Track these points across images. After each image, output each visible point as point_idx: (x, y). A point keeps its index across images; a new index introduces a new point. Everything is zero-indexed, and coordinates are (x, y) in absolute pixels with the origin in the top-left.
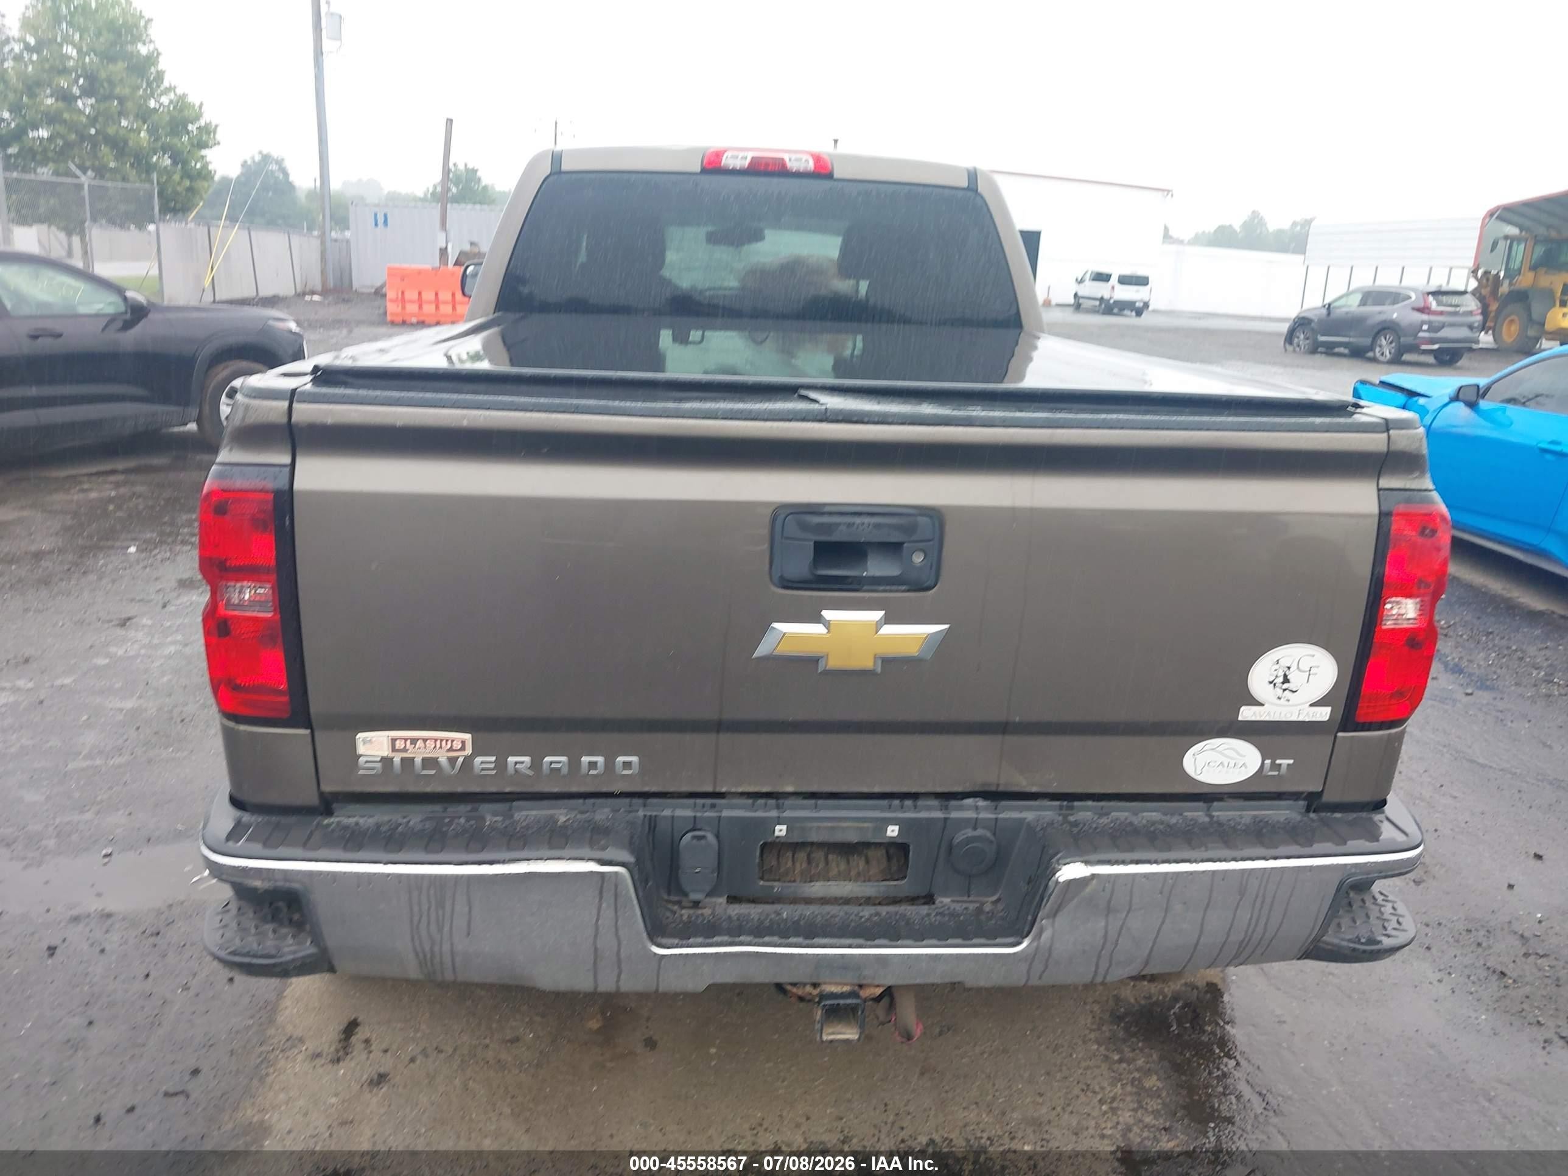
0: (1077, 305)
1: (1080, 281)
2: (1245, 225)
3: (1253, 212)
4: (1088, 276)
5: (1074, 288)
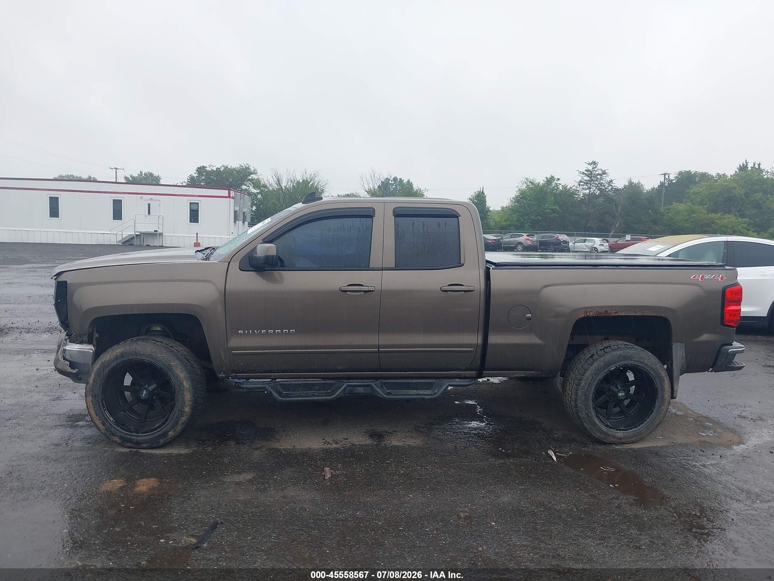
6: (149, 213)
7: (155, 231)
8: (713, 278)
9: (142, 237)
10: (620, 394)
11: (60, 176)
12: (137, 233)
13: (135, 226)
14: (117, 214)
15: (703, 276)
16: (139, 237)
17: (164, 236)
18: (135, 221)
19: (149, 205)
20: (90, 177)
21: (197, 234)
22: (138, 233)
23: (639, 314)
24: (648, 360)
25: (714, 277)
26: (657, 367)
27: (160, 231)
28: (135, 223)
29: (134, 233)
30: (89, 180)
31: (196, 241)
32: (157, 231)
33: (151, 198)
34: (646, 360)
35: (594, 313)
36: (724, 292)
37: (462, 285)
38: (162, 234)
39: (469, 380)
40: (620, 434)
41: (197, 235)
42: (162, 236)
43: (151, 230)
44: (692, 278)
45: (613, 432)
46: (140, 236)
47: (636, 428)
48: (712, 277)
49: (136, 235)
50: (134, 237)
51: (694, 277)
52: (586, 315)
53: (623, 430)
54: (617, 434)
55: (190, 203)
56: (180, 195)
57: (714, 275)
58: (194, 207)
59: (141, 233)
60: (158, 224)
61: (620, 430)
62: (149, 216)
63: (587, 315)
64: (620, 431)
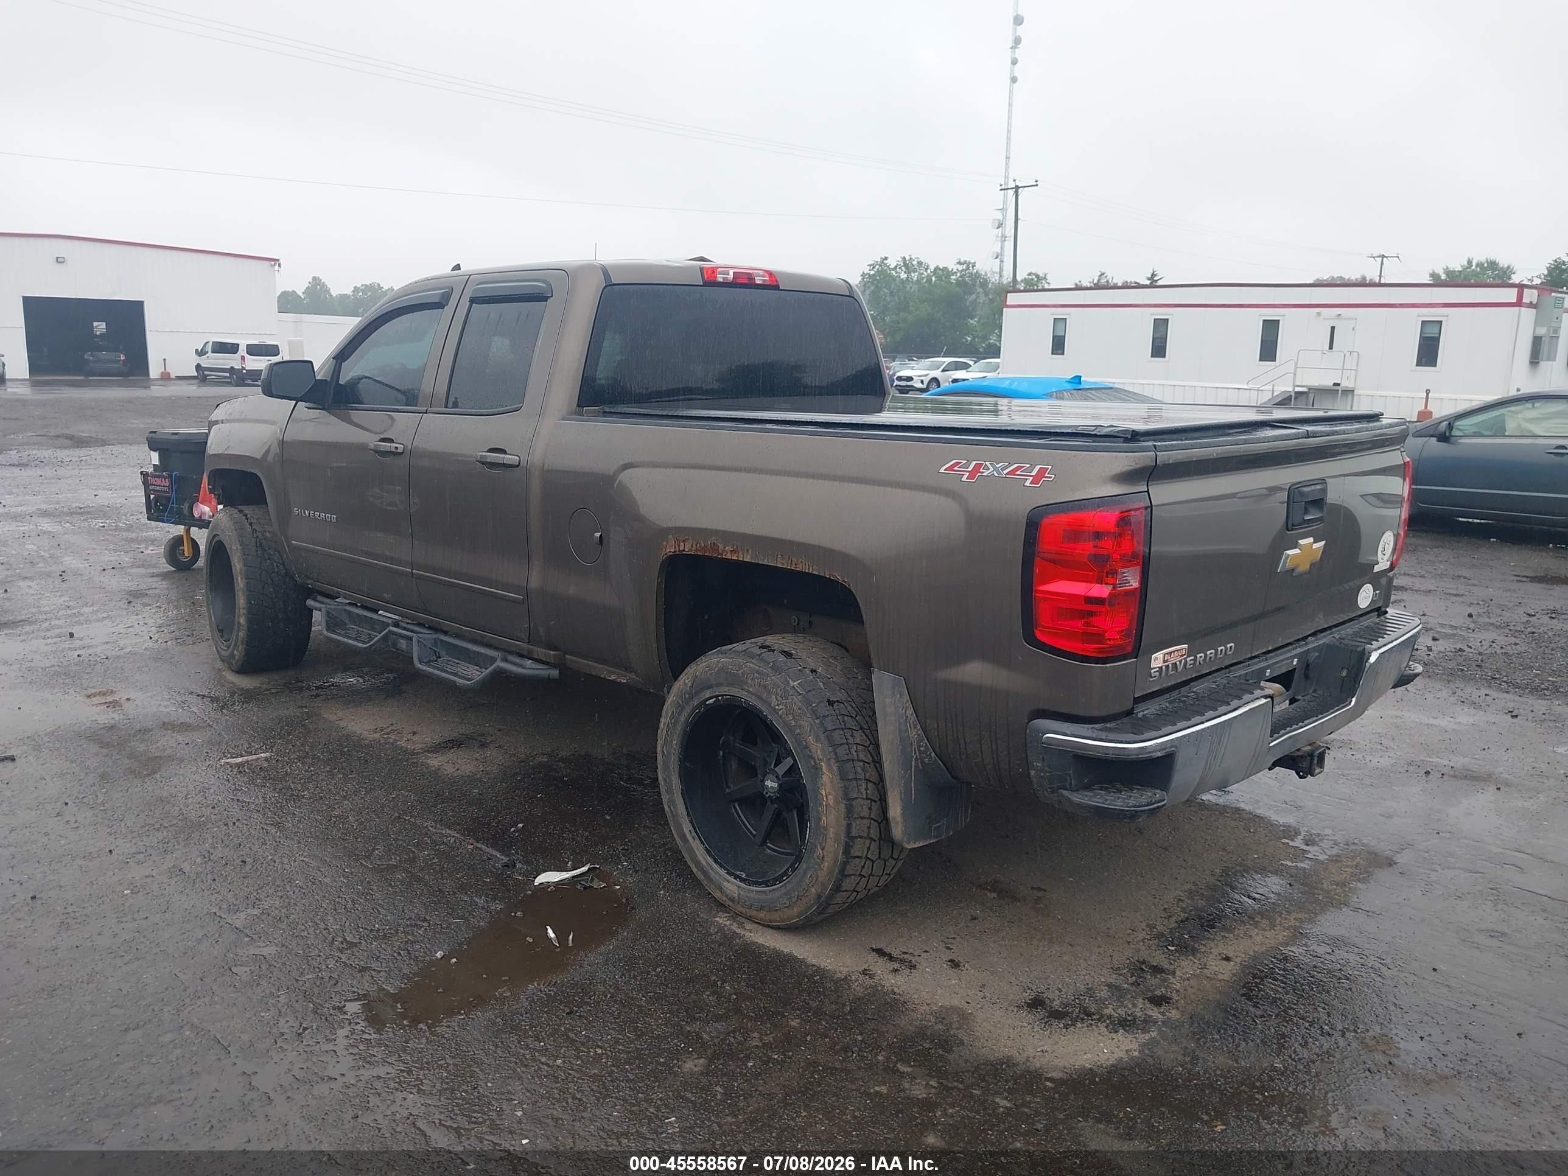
0: (202, 376)
1: (201, 353)
2: (307, 291)
3: (314, 278)
4: (209, 348)
5: (196, 360)
6: (1331, 347)
7: (1335, 384)
8: (1006, 474)
9: (1311, 396)
10: (768, 783)
11: (1318, 279)
12: (1297, 389)
13: (1295, 375)
14: (1268, 351)
15: (978, 467)
16: (1305, 396)
17: (1355, 397)
18: (1296, 364)
19: (1333, 328)
20: (1364, 278)
21: (1428, 392)
22: (1305, 389)
23: (783, 564)
24: (779, 699)
25: (1012, 472)
26: (800, 726)
27: (1346, 384)
28: (1296, 368)
29: (1291, 389)
30: (1363, 284)
31: (1423, 408)
32: (1339, 385)
33: (1339, 315)
34: (774, 697)
35: (692, 546)
36: (1034, 523)
37: (503, 451)
38: (1353, 391)
39: (546, 667)
40: (732, 887)
41: (1428, 394)
42: (1353, 395)
43: (1328, 383)
44: (942, 470)
45: (718, 873)
46: (1308, 396)
47: (767, 886)
48: (1006, 472)
49: (1296, 393)
50: (1291, 396)
51: (951, 468)
52: (677, 549)
53: (742, 880)
54: (725, 884)
55: (1423, 322)
56: (1402, 306)
57: (1016, 465)
58: (1431, 331)
59: (1309, 389)
60: (1343, 369)
61: (736, 877)
62: (1330, 353)
63: (679, 550)
64: (736, 879)
